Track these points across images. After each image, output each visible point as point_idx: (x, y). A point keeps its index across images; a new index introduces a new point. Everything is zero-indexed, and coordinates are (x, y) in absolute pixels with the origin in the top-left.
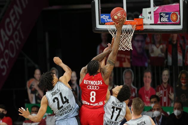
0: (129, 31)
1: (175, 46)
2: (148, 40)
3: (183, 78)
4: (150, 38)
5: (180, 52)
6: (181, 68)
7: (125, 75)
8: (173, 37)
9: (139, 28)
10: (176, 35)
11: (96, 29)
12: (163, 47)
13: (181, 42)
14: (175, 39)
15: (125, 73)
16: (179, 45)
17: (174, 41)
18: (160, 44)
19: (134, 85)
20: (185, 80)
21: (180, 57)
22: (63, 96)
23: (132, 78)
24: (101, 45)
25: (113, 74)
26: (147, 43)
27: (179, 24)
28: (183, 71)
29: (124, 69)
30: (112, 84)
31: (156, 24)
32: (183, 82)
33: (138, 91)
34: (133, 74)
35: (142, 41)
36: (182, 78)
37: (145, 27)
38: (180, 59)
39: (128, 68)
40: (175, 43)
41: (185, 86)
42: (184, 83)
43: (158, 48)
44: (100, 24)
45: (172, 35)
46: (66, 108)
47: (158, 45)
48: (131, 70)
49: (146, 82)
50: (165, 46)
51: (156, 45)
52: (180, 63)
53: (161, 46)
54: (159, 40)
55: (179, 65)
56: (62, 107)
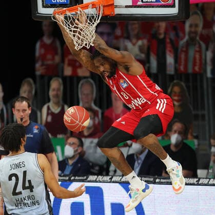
0: (93, 17)
1: (162, 42)
2: (118, 32)
3: (175, 93)
4: (122, 30)
5: (170, 51)
6: (172, 78)
7: (81, 88)
8: (159, 27)
9: (107, 13)
10: (163, 25)
11: (38, 15)
12: (143, 43)
13: (172, 35)
14: (162, 30)
15: (82, 84)
16: (168, 40)
17: (160, 34)
18: (138, 38)
19: (95, 104)
20: (178, 96)
21: (170, 60)
22: (28, 178)
23: (92, 93)
24: (42, 41)
25: (62, 88)
26: (117, 38)
27: (173, 6)
28: (175, 81)
29: (79, 79)
30: (61, 102)
31: (135, 6)
32: (175, 100)
33: (102, 114)
34: (94, 86)
35: (109, 34)
36: (173, 93)
37: (117, 11)
38: (170, 64)
39: (85, 78)
40: (162, 36)
41: (179, 106)
42: (178, 101)
43: (134, 45)
44: (44, 7)
45: (157, 24)
46: (27, 198)
47: (134, 41)
48: (92, 81)
49: (116, 100)
50: (145, 41)
51: (131, 41)
52: (170, 70)
53: (140, 43)
54: (136, 32)
55: (168, 72)
56: (20, 193)
